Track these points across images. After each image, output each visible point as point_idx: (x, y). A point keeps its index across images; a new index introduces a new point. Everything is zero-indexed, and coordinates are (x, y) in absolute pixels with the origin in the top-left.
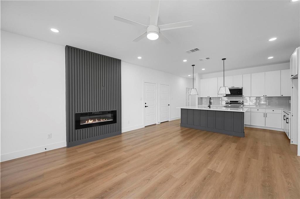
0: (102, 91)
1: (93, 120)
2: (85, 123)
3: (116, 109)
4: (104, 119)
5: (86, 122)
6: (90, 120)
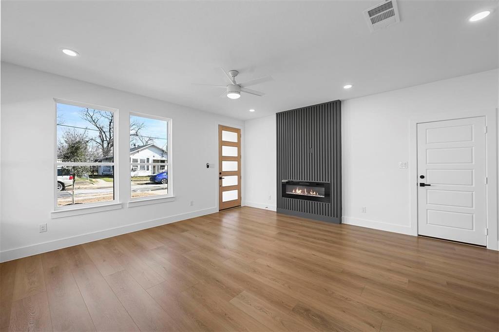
0: (311, 154)
1: (301, 191)
2: (292, 192)
3: (330, 181)
4: (315, 193)
5: (294, 191)
6: (297, 190)
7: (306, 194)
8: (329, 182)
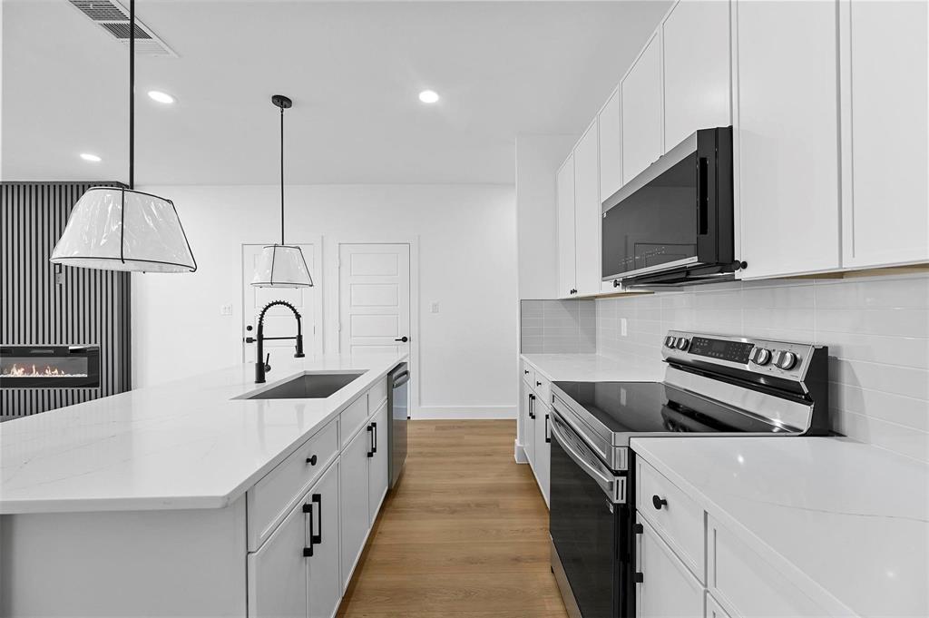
1: (23, 370)
4: (56, 371)
5: (5, 372)
6: (14, 370)
7: (35, 375)
8: (98, 344)
